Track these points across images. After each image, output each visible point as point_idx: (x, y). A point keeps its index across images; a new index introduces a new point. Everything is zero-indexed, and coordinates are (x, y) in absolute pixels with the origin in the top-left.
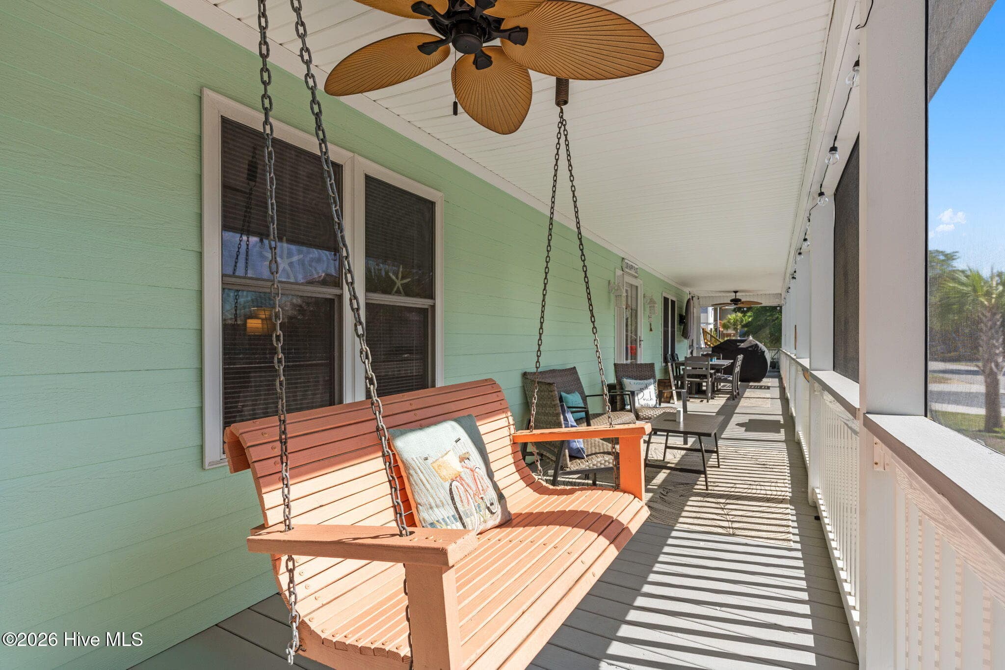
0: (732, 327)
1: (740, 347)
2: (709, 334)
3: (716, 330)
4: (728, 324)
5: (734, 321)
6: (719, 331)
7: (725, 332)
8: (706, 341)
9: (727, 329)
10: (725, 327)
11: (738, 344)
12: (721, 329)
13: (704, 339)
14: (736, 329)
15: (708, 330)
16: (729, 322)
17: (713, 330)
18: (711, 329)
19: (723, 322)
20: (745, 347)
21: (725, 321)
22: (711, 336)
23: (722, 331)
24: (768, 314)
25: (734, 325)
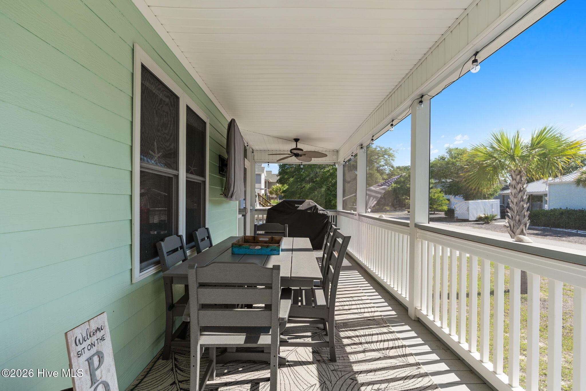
0: (275, 193)
1: (298, 209)
2: (262, 197)
3: (266, 194)
4: (273, 191)
5: (276, 190)
6: (268, 195)
7: (271, 196)
8: (260, 201)
9: (272, 194)
10: (271, 193)
11: (296, 205)
12: (269, 195)
13: (259, 201)
14: (276, 194)
15: (261, 195)
16: (273, 190)
17: (264, 195)
18: (263, 194)
19: (270, 190)
20: (303, 209)
21: (271, 190)
22: (263, 198)
23: (269, 196)
24: (299, 184)
25: (276, 192)
